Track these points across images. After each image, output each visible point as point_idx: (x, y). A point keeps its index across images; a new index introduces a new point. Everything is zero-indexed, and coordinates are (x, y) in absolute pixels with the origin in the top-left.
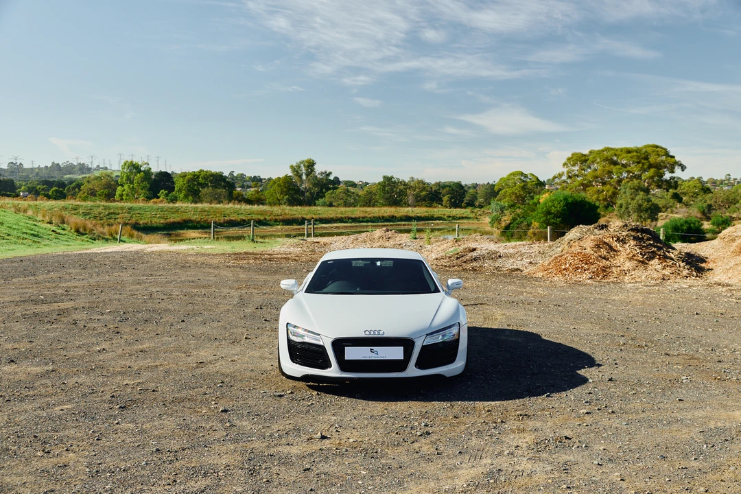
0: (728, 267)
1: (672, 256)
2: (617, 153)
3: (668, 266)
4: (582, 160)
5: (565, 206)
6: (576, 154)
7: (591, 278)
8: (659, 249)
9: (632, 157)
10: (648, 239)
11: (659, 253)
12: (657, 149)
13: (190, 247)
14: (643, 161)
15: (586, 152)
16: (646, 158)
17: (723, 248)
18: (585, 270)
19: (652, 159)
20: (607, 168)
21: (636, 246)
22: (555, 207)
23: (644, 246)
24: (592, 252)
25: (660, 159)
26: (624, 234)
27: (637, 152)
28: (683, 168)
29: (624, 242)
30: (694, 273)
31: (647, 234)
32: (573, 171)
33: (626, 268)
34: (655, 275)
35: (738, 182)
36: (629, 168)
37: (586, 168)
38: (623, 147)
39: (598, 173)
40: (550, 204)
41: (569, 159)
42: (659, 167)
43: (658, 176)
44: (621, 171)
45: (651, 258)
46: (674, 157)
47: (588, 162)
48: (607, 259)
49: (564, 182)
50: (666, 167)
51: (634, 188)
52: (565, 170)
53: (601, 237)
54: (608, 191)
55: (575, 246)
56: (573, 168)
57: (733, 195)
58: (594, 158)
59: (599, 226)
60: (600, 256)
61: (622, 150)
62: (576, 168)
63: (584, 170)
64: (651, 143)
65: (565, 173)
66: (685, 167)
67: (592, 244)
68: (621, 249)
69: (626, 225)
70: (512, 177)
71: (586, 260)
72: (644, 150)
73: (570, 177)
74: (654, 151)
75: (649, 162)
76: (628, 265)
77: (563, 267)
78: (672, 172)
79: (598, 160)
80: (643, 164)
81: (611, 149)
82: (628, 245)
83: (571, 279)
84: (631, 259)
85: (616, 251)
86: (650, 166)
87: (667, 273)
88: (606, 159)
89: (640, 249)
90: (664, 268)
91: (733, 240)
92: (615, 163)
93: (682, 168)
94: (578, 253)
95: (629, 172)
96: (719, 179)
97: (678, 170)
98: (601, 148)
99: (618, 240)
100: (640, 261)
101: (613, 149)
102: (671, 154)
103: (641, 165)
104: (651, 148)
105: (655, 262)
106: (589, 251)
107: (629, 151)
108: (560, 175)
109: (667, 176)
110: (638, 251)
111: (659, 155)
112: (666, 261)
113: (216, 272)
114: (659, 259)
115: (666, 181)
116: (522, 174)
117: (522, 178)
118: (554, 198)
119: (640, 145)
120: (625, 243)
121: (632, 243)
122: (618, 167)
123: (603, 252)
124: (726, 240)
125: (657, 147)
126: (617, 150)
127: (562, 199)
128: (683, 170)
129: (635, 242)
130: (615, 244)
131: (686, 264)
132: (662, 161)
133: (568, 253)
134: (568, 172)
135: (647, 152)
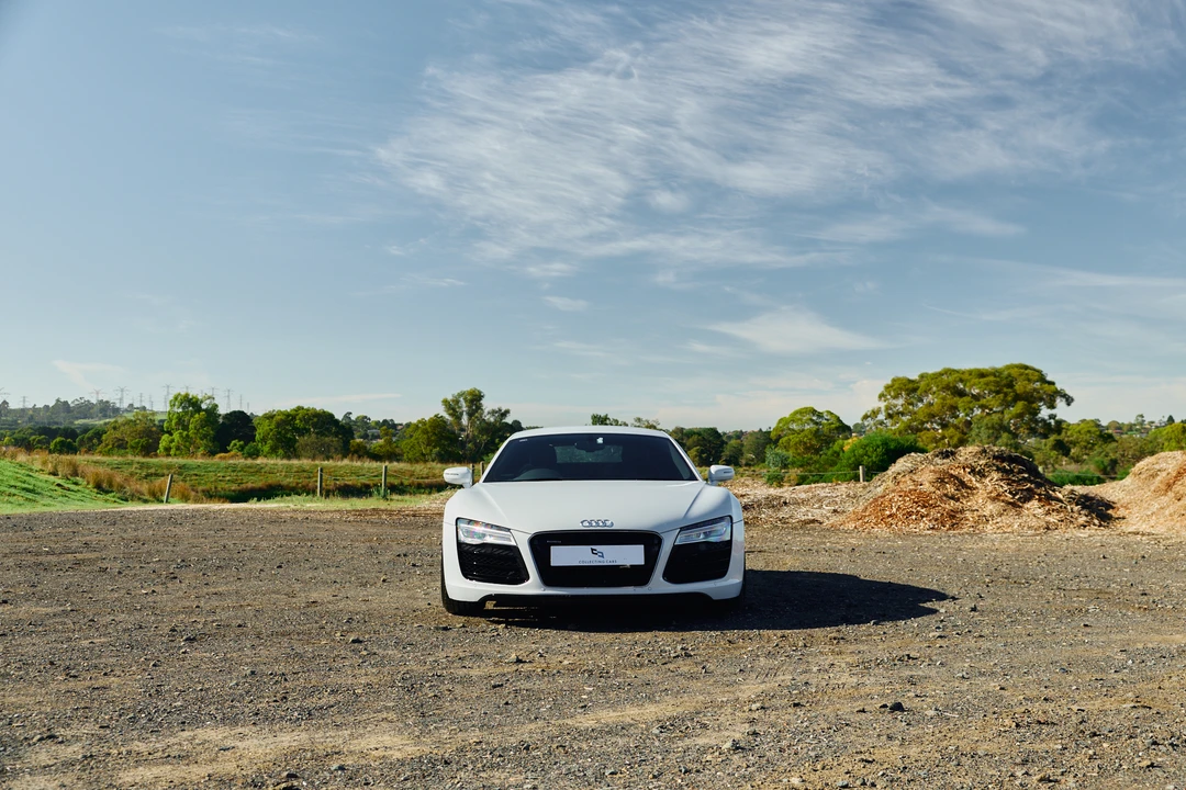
0: (1149, 513)
1: (1060, 496)
2: (964, 377)
3: (1053, 510)
4: (909, 388)
5: (884, 454)
6: (899, 379)
7: (933, 528)
8: (1039, 485)
9: (987, 384)
10: (1020, 472)
11: (1039, 491)
12: (1027, 372)
13: (282, 505)
14: (1005, 390)
15: (915, 377)
16: (1010, 385)
17: (1140, 488)
18: (922, 517)
19: (1019, 387)
20: (948, 401)
21: (1001, 480)
22: (869, 457)
23: (1014, 481)
24: (933, 489)
25: (1031, 386)
26: (982, 462)
27: (995, 376)
28: (1069, 400)
29: (982, 474)
30: (1096, 522)
31: (1018, 464)
32: (895, 406)
33: (987, 513)
34: (1034, 523)
35: (1157, 427)
36: (983, 401)
37: (915, 402)
38: (972, 367)
39: (935, 409)
40: (861, 451)
41: (888, 388)
42: (1031, 400)
43: (1030, 414)
44: (971, 405)
45: (1027, 499)
46: (1053, 383)
47: (919, 392)
48: (958, 500)
49: (882, 423)
50: (1041, 399)
51: (993, 427)
52: (882, 405)
53: (945, 468)
54: (951, 437)
55: (905, 482)
56: (895, 402)
57: (1150, 446)
58: (928, 385)
59: (942, 453)
60: (946, 495)
61: (970, 372)
62: (900, 401)
63: (912, 404)
64: (1016, 362)
65: (883, 409)
66: (1072, 400)
67: (932, 477)
68: (978, 485)
69: (984, 451)
70: (799, 416)
71: (924, 501)
72: (1006, 373)
73: (890, 416)
74: (1021, 375)
75: (1015, 391)
76: (990, 508)
77: (888, 513)
78: (1052, 406)
79: (934, 389)
80: (1006, 394)
81: (954, 371)
82: (988, 479)
83: (900, 530)
84: (994, 499)
85: (970, 488)
86: (1017, 398)
87: (1052, 520)
88: (947, 388)
89: (1008, 484)
90: (1048, 513)
91: (1154, 476)
92: (961, 394)
93: (1067, 400)
94: (910, 491)
95: (983, 407)
96: (1126, 422)
97: (1060, 403)
98: (938, 369)
99: (973, 471)
100: (1010, 503)
101: (957, 372)
102: (1048, 378)
103: (1001, 396)
104: (1016, 369)
105: (1034, 504)
106: (927, 487)
107: (982, 374)
108: (875, 413)
109: (1045, 413)
110: (1006, 488)
111: (1029, 380)
112: (1050, 504)
113: (327, 527)
114: (1040, 500)
115: (1043, 420)
116: (814, 412)
117: (815, 418)
118: (866, 442)
119: (999, 365)
120: (984, 476)
121: (996, 476)
122: (966, 399)
123: (950, 489)
124: (1143, 476)
125: (1026, 368)
126: (963, 373)
127: (879, 443)
128: (1069, 404)
129: (1000, 474)
130: (968, 478)
131: (1083, 508)
132: (1035, 390)
133: (893, 491)
134: (887, 408)
135: (1009, 375)
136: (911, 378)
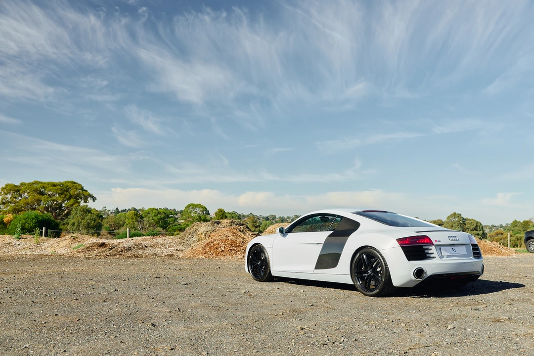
2: (45, 186)
4: (16, 190)
6: (9, 185)
9: (56, 190)
12: (76, 185)
14: (65, 193)
15: (18, 184)
16: (68, 191)
19: (72, 192)
20: (36, 197)
24: (235, 239)
25: (77, 192)
27: (60, 186)
28: (94, 199)
32: (7, 198)
35: (111, 213)
36: (54, 198)
37: (17, 196)
38: (50, 181)
39: (29, 200)
41: (3, 189)
42: (77, 197)
44: (48, 199)
46: (86, 191)
47: (21, 192)
50: (81, 198)
56: (7, 196)
58: (25, 189)
61: (48, 184)
62: (9, 196)
63: (16, 198)
64: (70, 180)
66: (96, 199)
67: (230, 233)
71: (234, 244)
72: (66, 185)
74: (72, 186)
75: (70, 193)
78: (86, 201)
79: (29, 191)
80: (66, 195)
81: (40, 182)
86: (71, 197)
88: (36, 190)
92: (42, 194)
93: (93, 199)
94: (226, 240)
95: (54, 201)
97: (90, 200)
98: (32, 181)
99: (240, 230)
101: (41, 183)
102: (84, 189)
103: (64, 196)
104: (70, 184)
107: (54, 185)
111: (76, 189)
115: (82, 208)
119: (62, 181)
122: (45, 196)
125: (75, 183)
126: (45, 183)
128: (94, 201)
132: (79, 193)
134: (2, 199)
135: (67, 186)
136: (16, 184)
